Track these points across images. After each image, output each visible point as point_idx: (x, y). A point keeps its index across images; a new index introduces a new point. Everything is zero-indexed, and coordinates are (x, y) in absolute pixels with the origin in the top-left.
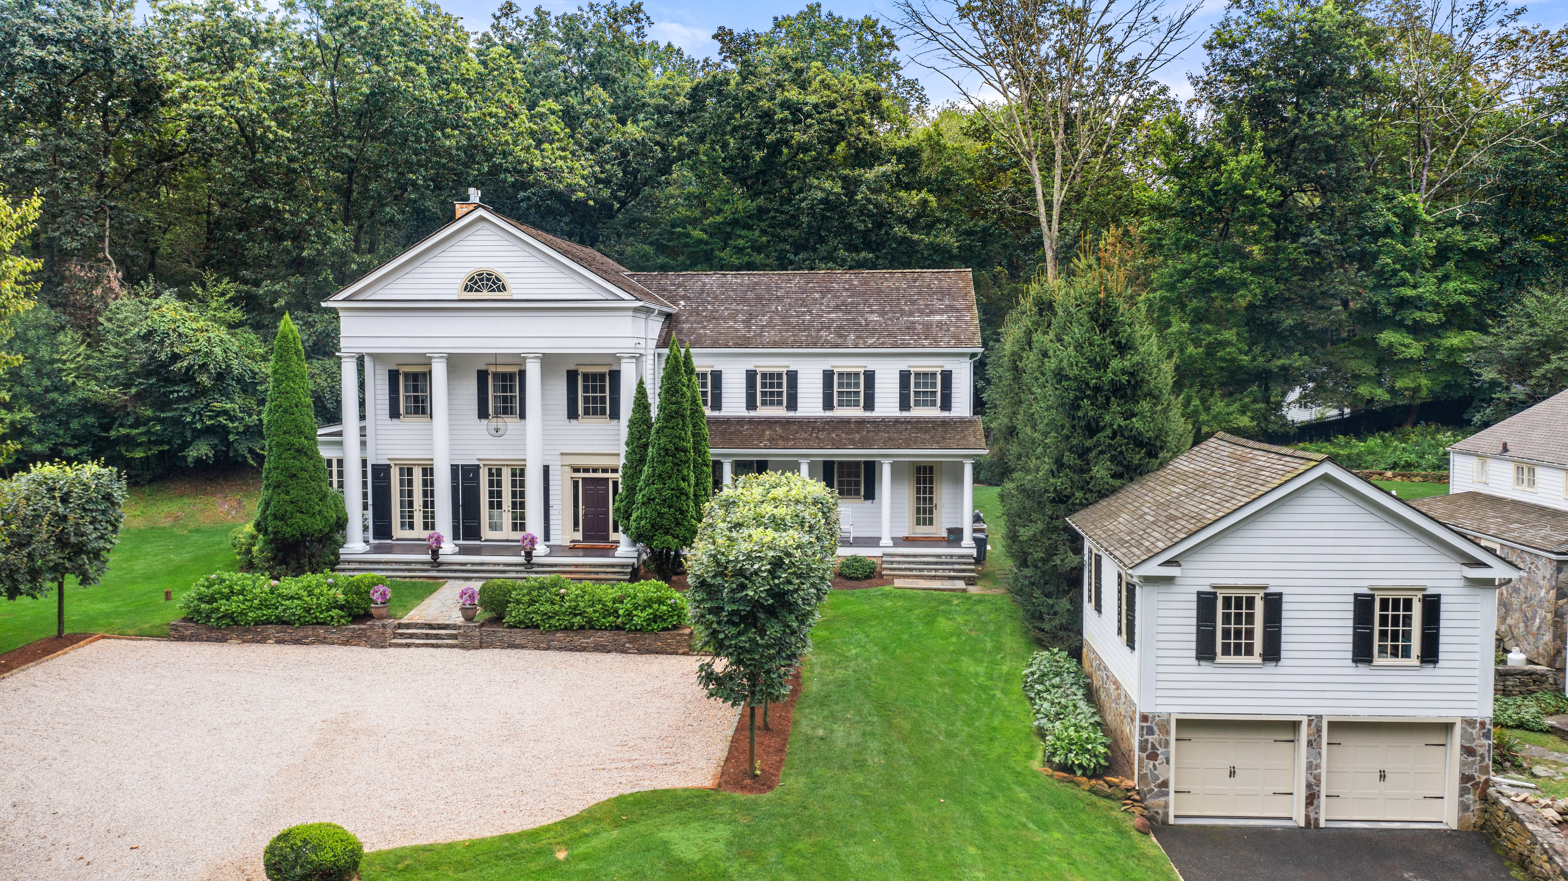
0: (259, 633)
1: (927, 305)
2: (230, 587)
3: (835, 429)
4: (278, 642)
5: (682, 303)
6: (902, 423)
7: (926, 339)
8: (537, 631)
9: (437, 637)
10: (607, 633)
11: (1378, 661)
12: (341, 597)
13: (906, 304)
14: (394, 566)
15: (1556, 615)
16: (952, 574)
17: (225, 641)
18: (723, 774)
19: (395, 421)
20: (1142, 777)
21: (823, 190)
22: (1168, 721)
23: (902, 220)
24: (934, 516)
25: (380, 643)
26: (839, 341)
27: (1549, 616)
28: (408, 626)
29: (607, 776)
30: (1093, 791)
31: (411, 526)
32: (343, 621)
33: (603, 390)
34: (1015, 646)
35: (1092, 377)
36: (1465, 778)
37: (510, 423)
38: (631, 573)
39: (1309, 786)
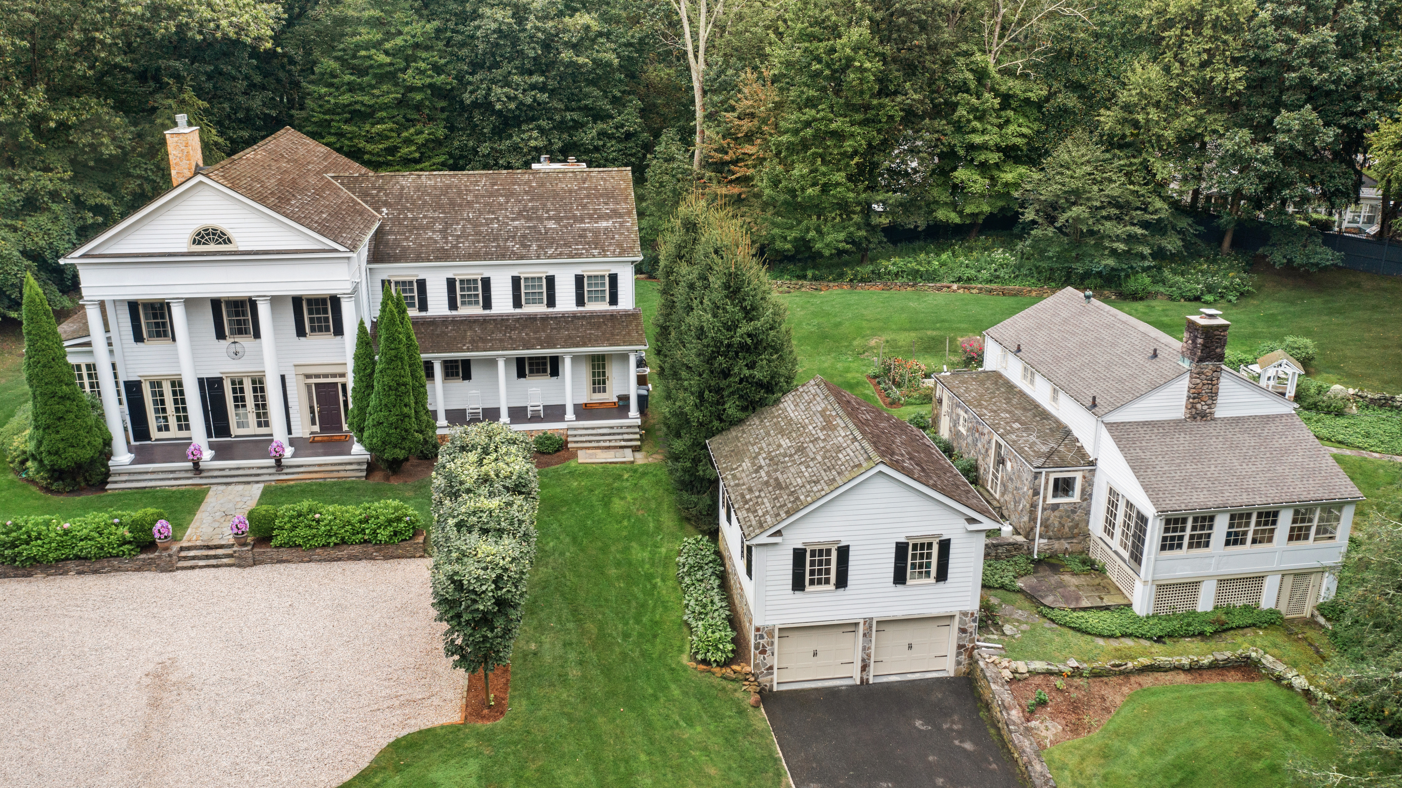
0: (60, 568)
1: (595, 210)
2: (28, 533)
3: (524, 327)
4: (79, 573)
5: (384, 210)
6: (578, 318)
7: (595, 248)
8: (299, 549)
9: (216, 557)
10: (357, 547)
11: (909, 582)
12: (128, 535)
13: (577, 209)
14: (161, 476)
15: (1032, 506)
16: (623, 443)
17: (32, 576)
18: (467, 706)
19: (140, 344)
20: (756, 666)
21: (495, 20)
22: (773, 630)
23: (568, 45)
24: (607, 386)
25: (169, 568)
26: (524, 252)
27: (1028, 506)
28: (189, 548)
29: (382, 716)
30: (724, 678)
31: (167, 428)
32: (133, 553)
33: (325, 311)
34: (671, 524)
35: (724, 337)
36: (960, 647)
37: (246, 342)
38: (367, 470)
39: (863, 660)
